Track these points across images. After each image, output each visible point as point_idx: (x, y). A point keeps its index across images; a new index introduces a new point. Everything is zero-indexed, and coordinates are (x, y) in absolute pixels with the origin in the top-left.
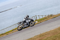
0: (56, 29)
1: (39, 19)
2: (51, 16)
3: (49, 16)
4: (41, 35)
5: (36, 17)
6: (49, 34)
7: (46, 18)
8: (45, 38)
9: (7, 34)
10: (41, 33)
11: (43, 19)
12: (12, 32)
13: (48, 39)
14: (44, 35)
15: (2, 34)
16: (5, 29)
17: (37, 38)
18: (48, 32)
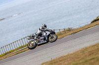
0: (78, 52)
2: (69, 30)
3: (65, 31)
4: (53, 62)
6: (65, 59)
7: (60, 34)
12: (5, 57)
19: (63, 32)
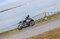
1: (48, 15)
4: (50, 32)
5: (46, 14)
6: (58, 30)
7: (55, 15)
8: (54, 34)
9: (16, 30)
10: (51, 29)
11: (52, 16)
13: (57, 35)
14: (53, 32)
15: (12, 31)
16: (14, 26)
17: (46, 34)
18: (57, 28)
19: (57, 13)
